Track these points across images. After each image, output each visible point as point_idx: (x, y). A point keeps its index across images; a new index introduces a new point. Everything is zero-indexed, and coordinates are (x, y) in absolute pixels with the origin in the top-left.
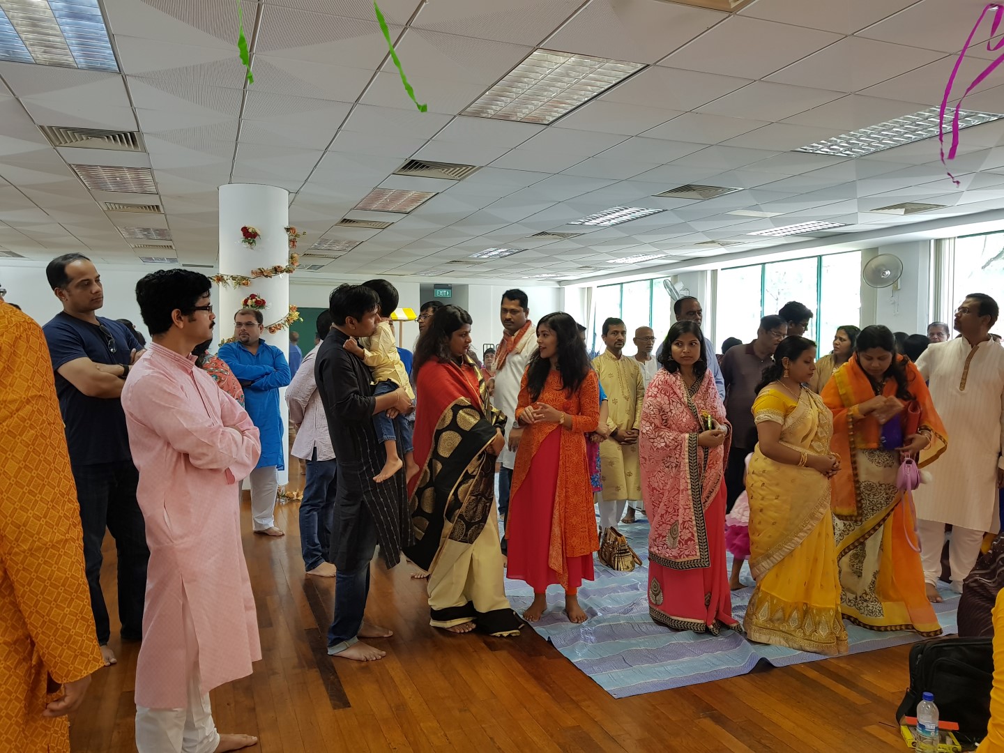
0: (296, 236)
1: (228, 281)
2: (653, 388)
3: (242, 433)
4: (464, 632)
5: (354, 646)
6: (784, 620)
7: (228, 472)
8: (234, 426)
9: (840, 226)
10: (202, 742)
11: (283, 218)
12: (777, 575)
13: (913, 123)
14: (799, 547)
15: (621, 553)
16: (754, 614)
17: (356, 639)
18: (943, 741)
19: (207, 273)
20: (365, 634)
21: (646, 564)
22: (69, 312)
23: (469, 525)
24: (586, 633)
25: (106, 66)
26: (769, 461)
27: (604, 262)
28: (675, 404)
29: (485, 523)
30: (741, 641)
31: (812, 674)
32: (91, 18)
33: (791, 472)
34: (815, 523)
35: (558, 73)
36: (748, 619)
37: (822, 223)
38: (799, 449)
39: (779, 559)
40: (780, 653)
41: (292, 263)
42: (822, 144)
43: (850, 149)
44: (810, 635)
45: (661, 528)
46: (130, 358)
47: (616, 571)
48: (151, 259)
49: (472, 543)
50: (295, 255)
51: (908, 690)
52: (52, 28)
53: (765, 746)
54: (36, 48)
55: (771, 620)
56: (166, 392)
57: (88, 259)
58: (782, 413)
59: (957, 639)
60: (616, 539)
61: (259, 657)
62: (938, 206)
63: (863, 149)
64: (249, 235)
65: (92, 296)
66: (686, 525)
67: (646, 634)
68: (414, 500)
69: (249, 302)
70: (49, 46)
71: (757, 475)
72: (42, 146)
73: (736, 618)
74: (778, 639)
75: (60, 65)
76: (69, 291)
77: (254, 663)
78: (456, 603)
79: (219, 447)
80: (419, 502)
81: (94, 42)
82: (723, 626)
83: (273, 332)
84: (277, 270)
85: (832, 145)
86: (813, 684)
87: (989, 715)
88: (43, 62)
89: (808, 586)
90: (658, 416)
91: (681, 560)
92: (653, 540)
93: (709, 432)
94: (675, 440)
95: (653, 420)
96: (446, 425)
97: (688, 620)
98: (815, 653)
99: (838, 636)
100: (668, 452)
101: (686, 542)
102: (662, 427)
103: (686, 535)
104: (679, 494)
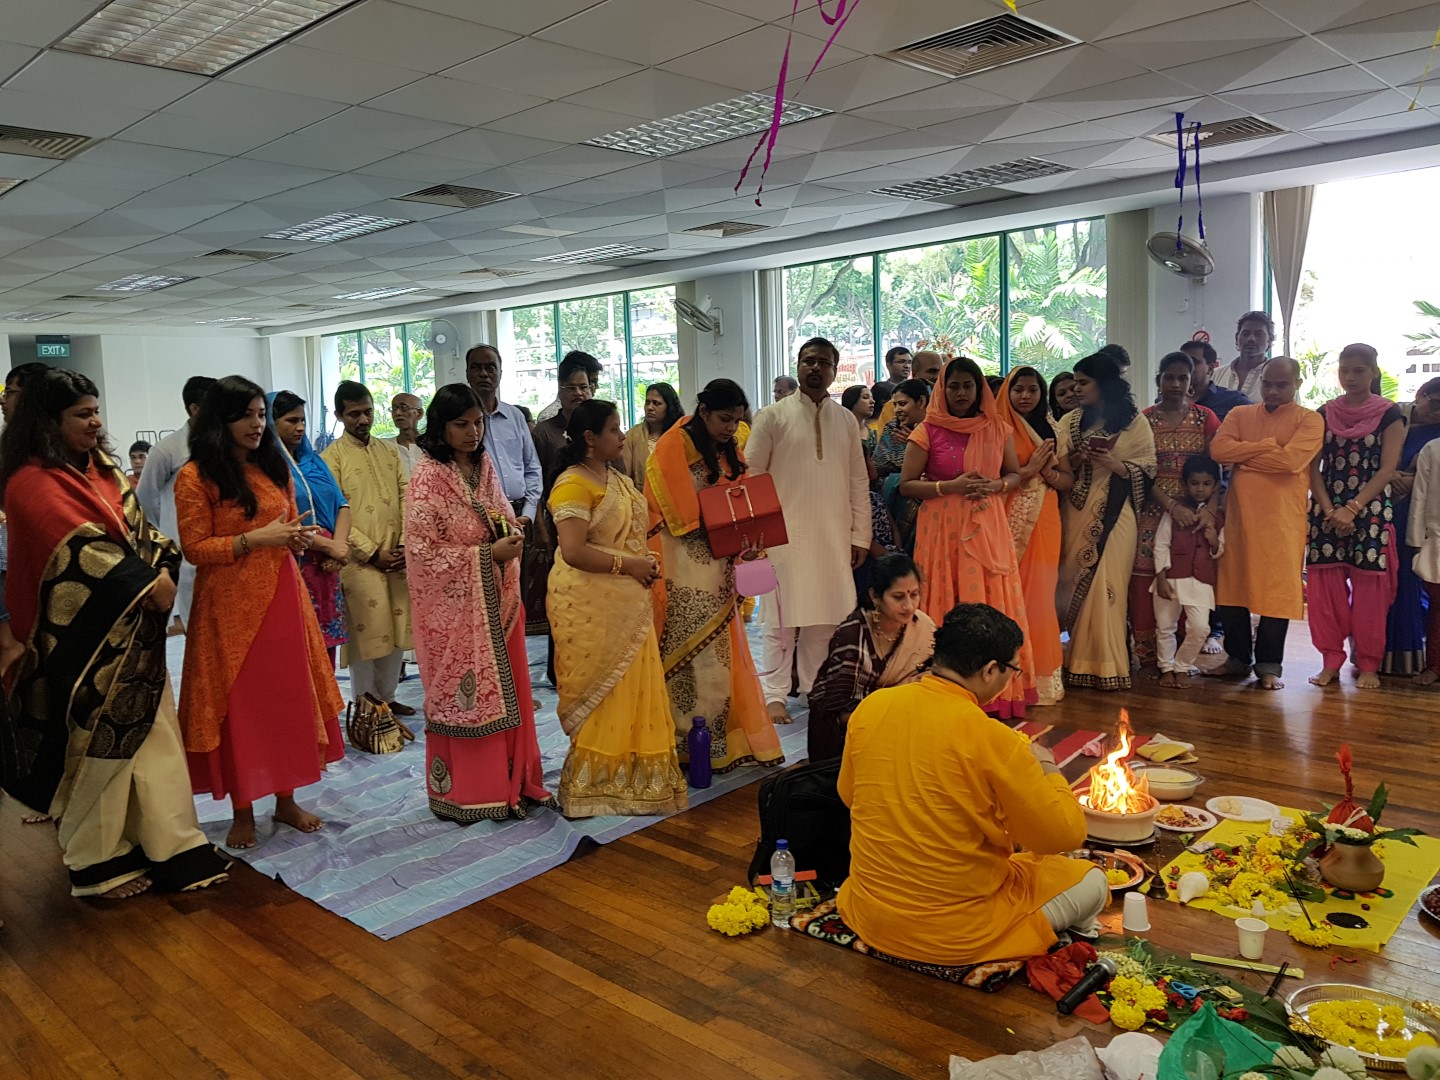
2: (421, 486)
6: (607, 781)
9: (649, 251)
12: (596, 724)
13: (727, 114)
14: (621, 681)
15: (382, 729)
16: (570, 781)
18: (801, 895)
21: (421, 738)
23: (121, 731)
24: (336, 855)
26: (575, 571)
27: (327, 298)
28: (453, 505)
29: (153, 722)
30: (556, 819)
31: (647, 844)
33: (604, 583)
34: (637, 647)
36: (563, 787)
37: (626, 247)
38: (612, 552)
39: (597, 702)
40: (606, 826)
42: (618, 136)
43: (653, 146)
44: (642, 794)
45: (447, 685)
47: (376, 756)
49: (130, 757)
51: (760, 839)
53: (594, 955)
55: (593, 785)
58: (588, 505)
60: (374, 710)
62: (760, 227)
63: (670, 146)
66: (486, 674)
67: (425, 837)
71: (561, 593)
73: (548, 789)
74: (602, 806)
78: (113, 854)
82: (531, 803)
85: (631, 139)
86: (650, 857)
89: (636, 729)
90: (433, 526)
91: (481, 724)
92: (436, 704)
93: (503, 541)
94: (461, 557)
95: (427, 534)
96: (59, 573)
97: (485, 806)
98: (649, 815)
99: (675, 787)
100: (453, 575)
101: (487, 696)
102: (441, 541)
103: (485, 687)
104: (471, 632)
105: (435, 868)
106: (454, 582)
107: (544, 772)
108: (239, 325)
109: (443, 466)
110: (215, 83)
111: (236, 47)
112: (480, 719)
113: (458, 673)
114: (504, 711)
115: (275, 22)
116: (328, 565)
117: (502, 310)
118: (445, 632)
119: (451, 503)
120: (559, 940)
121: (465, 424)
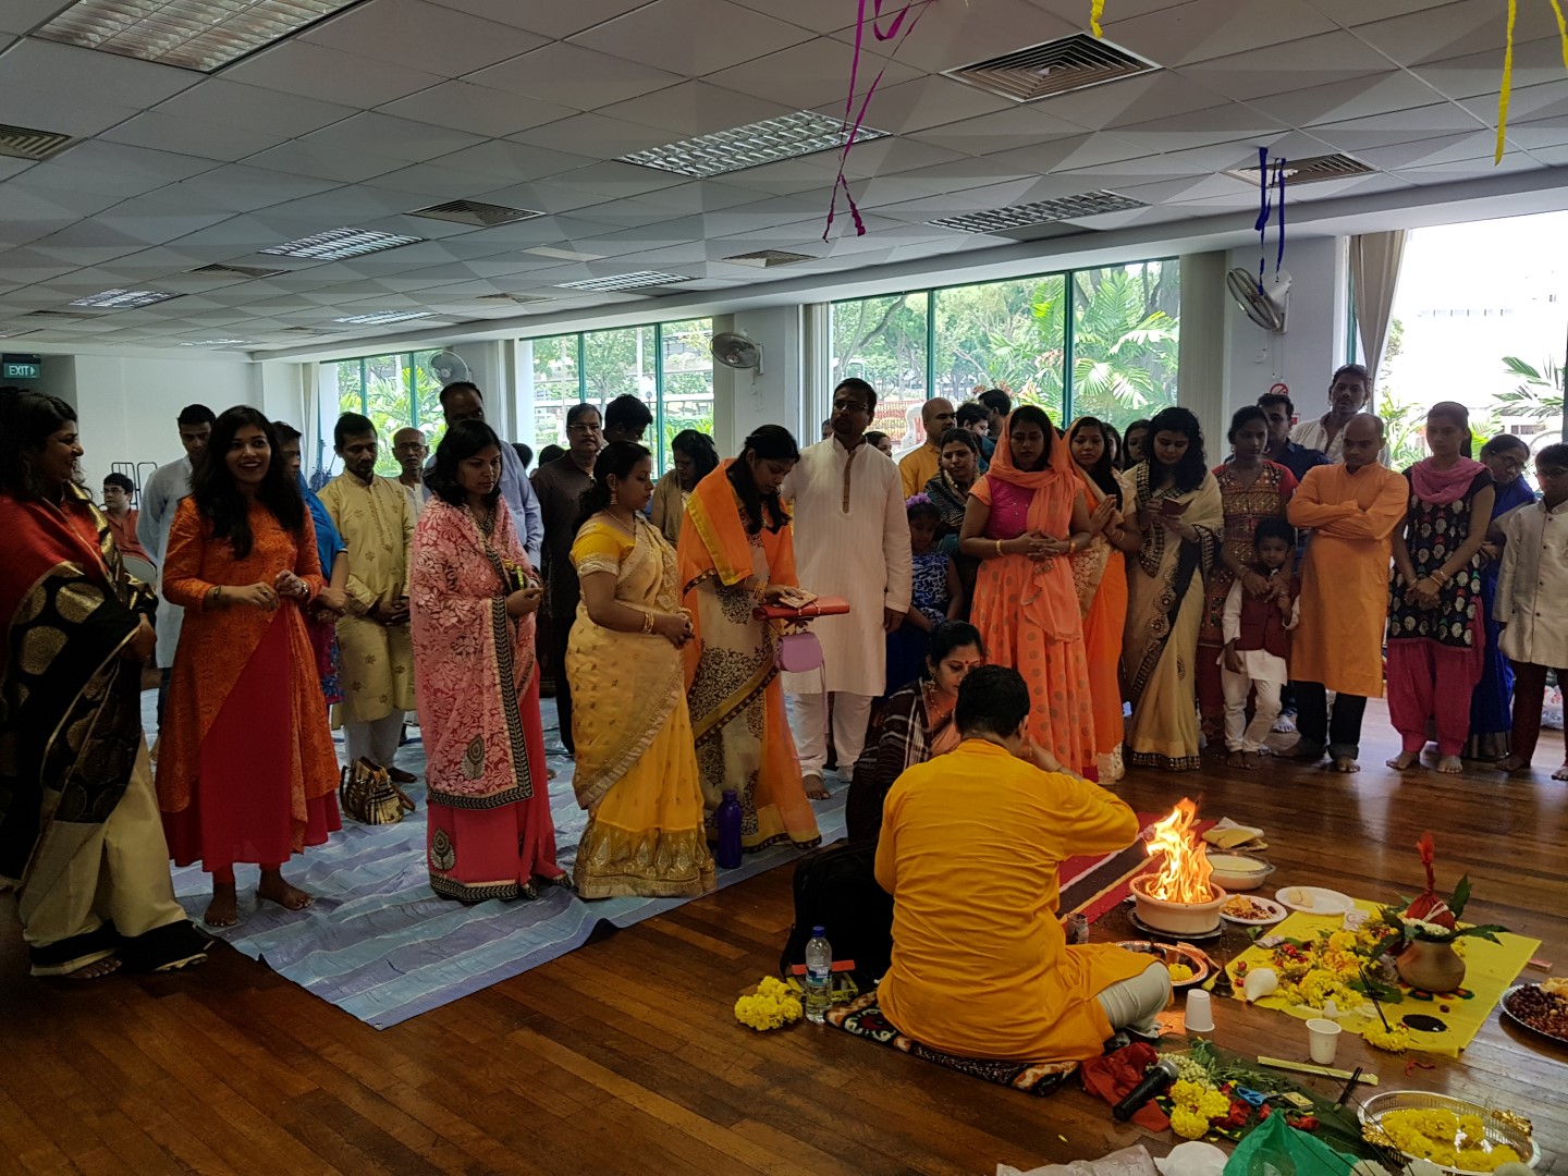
2: (429, 531)
4: (100, 975)
6: (628, 859)
9: (684, 280)
12: (618, 797)
14: (648, 750)
15: (380, 797)
16: (588, 858)
18: (837, 986)
21: (422, 807)
23: (93, 792)
26: (601, 630)
27: (328, 321)
28: (465, 553)
29: (127, 783)
30: (570, 899)
31: (670, 928)
33: (633, 643)
34: (667, 714)
36: (579, 864)
37: (660, 275)
38: (641, 608)
39: (621, 773)
40: (626, 907)
42: (655, 153)
43: (693, 165)
44: (666, 873)
45: (452, 751)
47: (373, 827)
49: (102, 821)
51: (794, 926)
53: (610, 1050)
55: (613, 863)
58: (616, 558)
60: (371, 776)
62: (806, 257)
63: (711, 166)
66: (496, 740)
67: (425, 917)
71: (583, 653)
73: (562, 867)
74: (621, 886)
78: (80, 929)
82: (543, 881)
85: (669, 156)
86: (673, 943)
89: (661, 804)
90: (442, 576)
91: (489, 795)
92: (440, 771)
93: (521, 592)
94: (472, 610)
95: (435, 583)
96: (32, 617)
97: (492, 884)
98: (673, 897)
99: (702, 867)
100: (462, 631)
101: (497, 764)
102: (450, 592)
103: (494, 754)
104: (481, 693)
105: (435, 952)
106: (464, 638)
108: (229, 348)
109: (455, 509)
110: (211, 80)
111: (236, 41)
112: (488, 789)
113: (465, 738)
114: (515, 780)
115: (281, 16)
116: (324, 615)
117: (521, 339)
118: (451, 693)
119: (463, 550)
120: (572, 1033)
121: (479, 464)
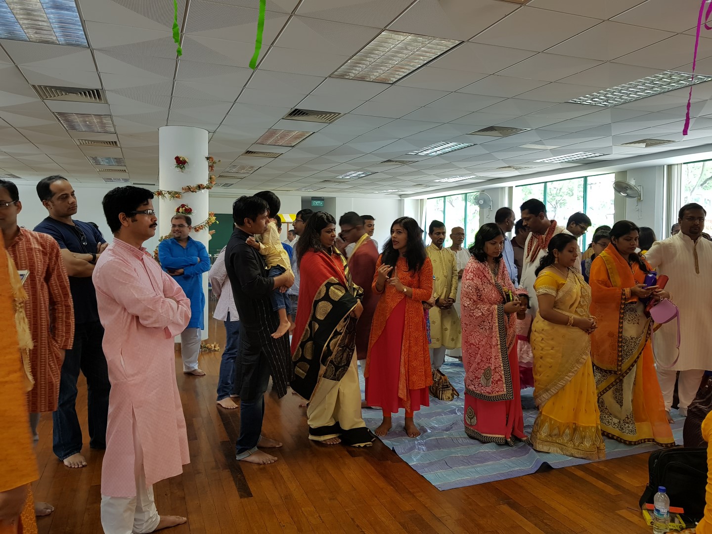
0: (213, 163)
1: (166, 195)
2: (470, 273)
3: (178, 302)
4: (333, 444)
5: (255, 453)
6: (559, 435)
7: (166, 329)
8: (172, 298)
9: (600, 156)
10: (147, 521)
11: (204, 150)
12: (554, 403)
13: (652, 82)
14: (569, 383)
15: (444, 388)
16: (538, 431)
17: (256, 449)
18: (673, 521)
19: (151, 189)
20: (262, 445)
22: (53, 217)
23: (337, 368)
24: (420, 444)
25: (80, 43)
26: (546, 322)
27: (432, 181)
28: (485, 284)
29: (349, 366)
30: (530, 450)
31: (580, 473)
32: (68, 9)
33: (562, 330)
35: (399, 47)
36: (533, 434)
37: (587, 154)
39: (555, 392)
40: (557, 458)
41: (211, 182)
42: (587, 97)
43: (607, 101)
44: (578, 446)
45: (477, 372)
46: (97, 249)
47: (441, 401)
48: (111, 179)
49: (339, 380)
50: (213, 177)
51: (648, 485)
52: (41, 16)
54: (30, 31)
55: (550, 435)
56: (123, 272)
57: (66, 179)
58: (555, 288)
59: (683, 448)
61: (188, 461)
62: (669, 141)
63: (616, 101)
64: (181, 163)
65: (69, 205)
66: (497, 370)
67: (462, 445)
68: (298, 349)
69: (181, 210)
70: (38, 29)
71: (537, 332)
72: (34, 99)
73: (526, 434)
74: (555, 449)
75: (47, 42)
76: (52, 202)
77: (183, 466)
78: (327, 423)
79: (161, 312)
80: (303, 351)
81: (71, 26)
82: (517, 439)
83: (197, 231)
84: (200, 187)
85: (594, 98)
86: (580, 480)
87: (705, 503)
88: (34, 40)
90: (475, 294)
91: (493, 395)
92: (471, 380)
93: (510, 303)
94: (488, 310)
95: (472, 297)
96: (321, 297)
97: (494, 436)
98: (582, 458)
99: (598, 446)
100: (483, 319)
101: (497, 382)
102: (478, 301)
103: (496, 377)
104: (491, 348)
106: (484, 322)
107: (524, 425)
108: (392, 193)
109: (481, 264)
110: (393, 86)
111: (403, 70)
112: (493, 392)
113: (483, 367)
114: (505, 390)
115: (421, 58)
117: (516, 186)
118: (477, 346)
119: (484, 282)
120: (528, 512)
121: (495, 243)
